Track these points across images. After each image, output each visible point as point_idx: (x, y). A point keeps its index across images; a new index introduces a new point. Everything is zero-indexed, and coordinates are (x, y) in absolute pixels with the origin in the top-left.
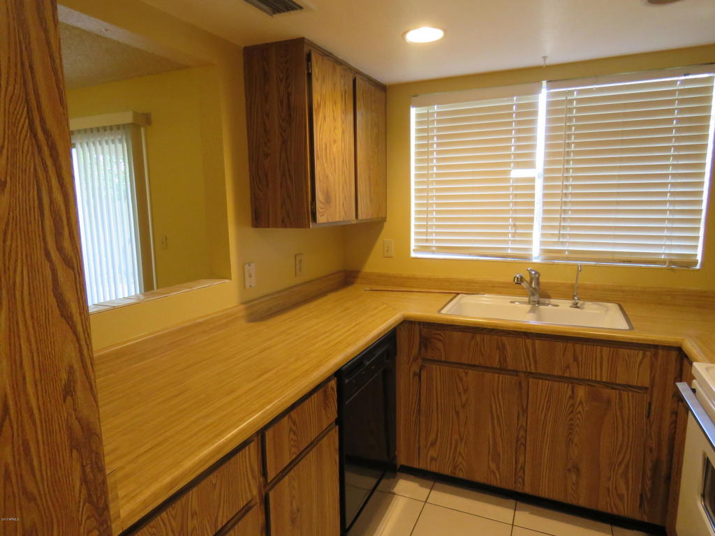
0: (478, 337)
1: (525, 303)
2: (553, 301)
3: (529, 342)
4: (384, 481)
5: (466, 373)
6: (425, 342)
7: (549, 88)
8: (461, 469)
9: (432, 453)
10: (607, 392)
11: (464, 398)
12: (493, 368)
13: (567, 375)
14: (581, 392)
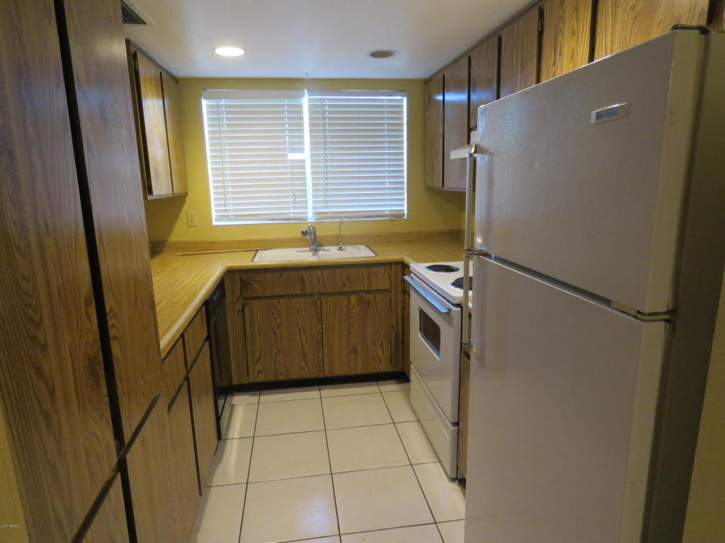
0: (285, 274)
1: (308, 251)
2: (326, 248)
3: (319, 272)
4: (228, 399)
5: (279, 303)
6: (245, 285)
7: (309, 96)
8: (280, 373)
9: (259, 367)
10: (367, 296)
11: (278, 320)
12: (297, 295)
13: (344, 290)
14: (353, 299)
